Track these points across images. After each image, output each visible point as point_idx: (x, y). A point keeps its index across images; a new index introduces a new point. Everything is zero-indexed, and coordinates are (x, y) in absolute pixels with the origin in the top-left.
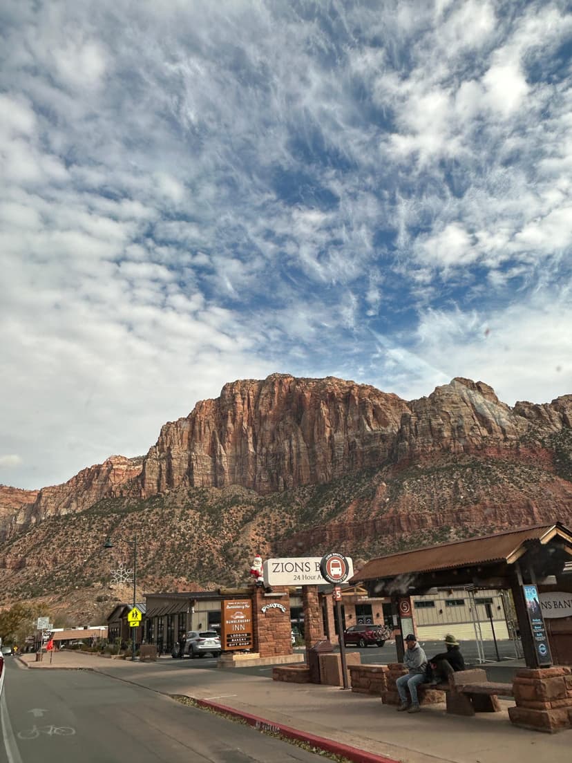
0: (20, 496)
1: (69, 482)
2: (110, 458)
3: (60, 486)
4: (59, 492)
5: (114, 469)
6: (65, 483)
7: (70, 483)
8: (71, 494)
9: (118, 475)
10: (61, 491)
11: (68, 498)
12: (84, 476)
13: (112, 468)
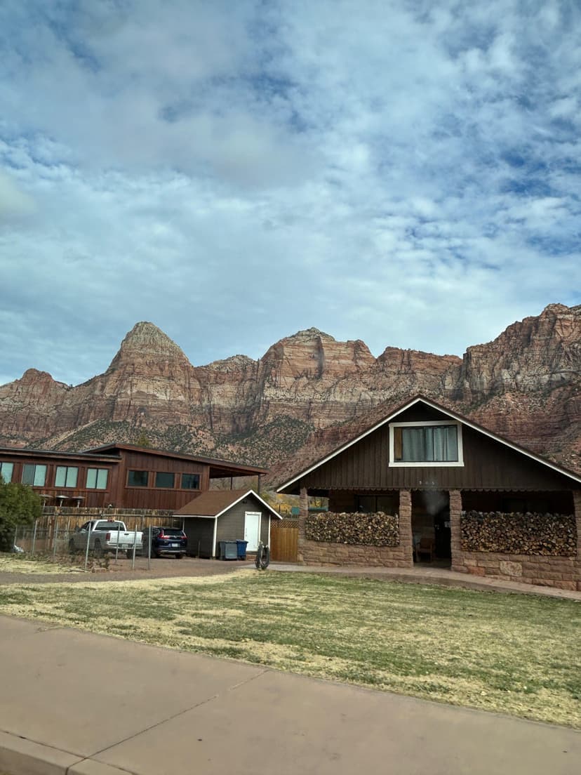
0: (433, 361)
1: (497, 339)
2: (548, 307)
3: (488, 344)
4: (488, 351)
5: (560, 319)
6: (493, 341)
7: (500, 341)
8: (505, 353)
9: (566, 327)
10: (491, 350)
11: (502, 358)
12: (515, 332)
13: (556, 319)
